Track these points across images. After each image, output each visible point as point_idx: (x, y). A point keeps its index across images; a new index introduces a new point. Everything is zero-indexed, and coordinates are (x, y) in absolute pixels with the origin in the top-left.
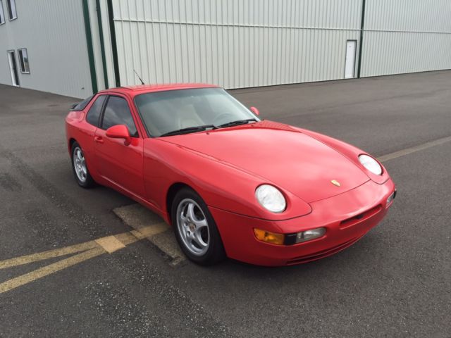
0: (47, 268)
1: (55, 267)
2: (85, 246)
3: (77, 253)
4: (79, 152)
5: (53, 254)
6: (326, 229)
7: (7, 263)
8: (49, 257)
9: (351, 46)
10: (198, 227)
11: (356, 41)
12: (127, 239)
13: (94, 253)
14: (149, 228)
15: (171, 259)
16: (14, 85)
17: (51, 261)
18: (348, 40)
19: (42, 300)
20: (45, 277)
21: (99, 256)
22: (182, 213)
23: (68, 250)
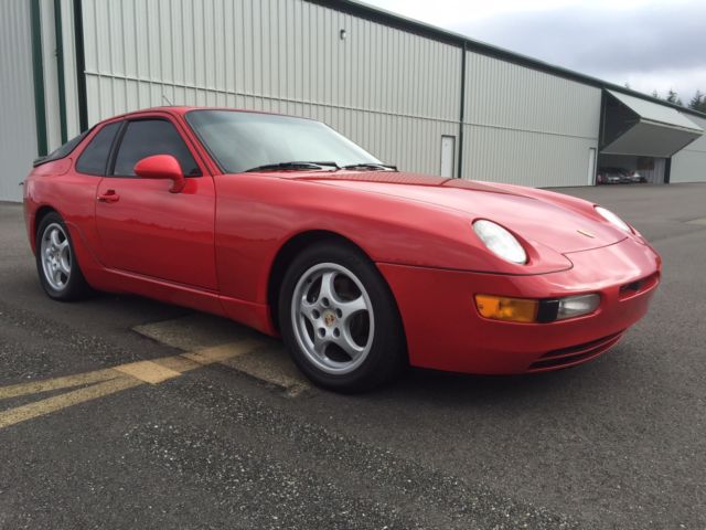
0: (24, 408)
1: (42, 407)
2: (94, 376)
3: (83, 386)
4: (54, 234)
5: (31, 389)
6: (599, 295)
8: (22, 393)
9: (448, 144)
10: (346, 314)
11: (454, 137)
12: (178, 364)
13: (121, 385)
14: (217, 348)
15: (282, 389)
17: (31, 398)
18: (443, 136)
19: (30, 458)
20: (26, 422)
21: (131, 389)
22: (304, 297)
23: (61, 382)
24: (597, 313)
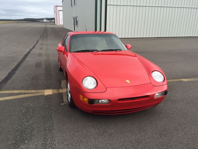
0: (21, 96)
2: (39, 91)
3: (34, 93)
5: (27, 92)
7: (11, 91)
12: (55, 91)
15: (63, 102)
16: (73, 30)
23: (33, 91)
24: (109, 104)
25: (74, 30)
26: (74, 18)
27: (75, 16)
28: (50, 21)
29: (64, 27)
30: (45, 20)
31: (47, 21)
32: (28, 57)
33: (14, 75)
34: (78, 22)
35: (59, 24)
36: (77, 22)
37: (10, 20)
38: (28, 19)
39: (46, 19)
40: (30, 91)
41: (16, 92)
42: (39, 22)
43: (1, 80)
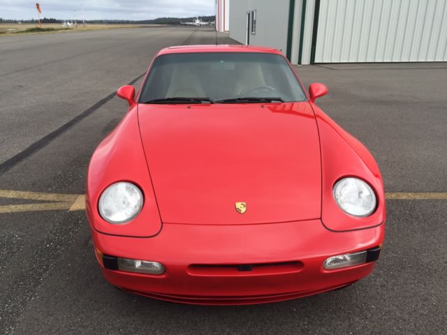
6: (164, 266)
21: (57, 210)
24: (163, 276)
25: (248, 43)
26: (249, 14)
27: (250, 9)
28: (207, 23)
29: (230, 37)
30: (198, 22)
31: (202, 23)
32: (104, 105)
33: (42, 150)
34: (257, 23)
35: (222, 30)
36: (254, 22)
37: (128, 22)
38: (164, 19)
39: (199, 18)
40: (44, 197)
41: (11, 194)
42: (186, 25)
43: (4, 161)
